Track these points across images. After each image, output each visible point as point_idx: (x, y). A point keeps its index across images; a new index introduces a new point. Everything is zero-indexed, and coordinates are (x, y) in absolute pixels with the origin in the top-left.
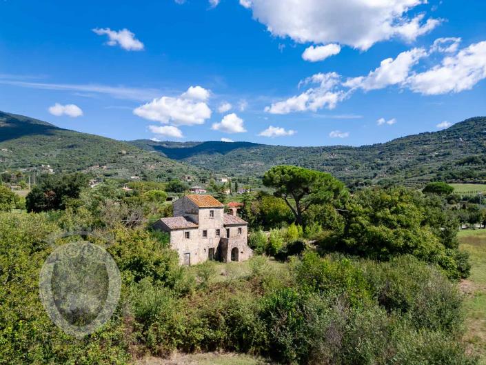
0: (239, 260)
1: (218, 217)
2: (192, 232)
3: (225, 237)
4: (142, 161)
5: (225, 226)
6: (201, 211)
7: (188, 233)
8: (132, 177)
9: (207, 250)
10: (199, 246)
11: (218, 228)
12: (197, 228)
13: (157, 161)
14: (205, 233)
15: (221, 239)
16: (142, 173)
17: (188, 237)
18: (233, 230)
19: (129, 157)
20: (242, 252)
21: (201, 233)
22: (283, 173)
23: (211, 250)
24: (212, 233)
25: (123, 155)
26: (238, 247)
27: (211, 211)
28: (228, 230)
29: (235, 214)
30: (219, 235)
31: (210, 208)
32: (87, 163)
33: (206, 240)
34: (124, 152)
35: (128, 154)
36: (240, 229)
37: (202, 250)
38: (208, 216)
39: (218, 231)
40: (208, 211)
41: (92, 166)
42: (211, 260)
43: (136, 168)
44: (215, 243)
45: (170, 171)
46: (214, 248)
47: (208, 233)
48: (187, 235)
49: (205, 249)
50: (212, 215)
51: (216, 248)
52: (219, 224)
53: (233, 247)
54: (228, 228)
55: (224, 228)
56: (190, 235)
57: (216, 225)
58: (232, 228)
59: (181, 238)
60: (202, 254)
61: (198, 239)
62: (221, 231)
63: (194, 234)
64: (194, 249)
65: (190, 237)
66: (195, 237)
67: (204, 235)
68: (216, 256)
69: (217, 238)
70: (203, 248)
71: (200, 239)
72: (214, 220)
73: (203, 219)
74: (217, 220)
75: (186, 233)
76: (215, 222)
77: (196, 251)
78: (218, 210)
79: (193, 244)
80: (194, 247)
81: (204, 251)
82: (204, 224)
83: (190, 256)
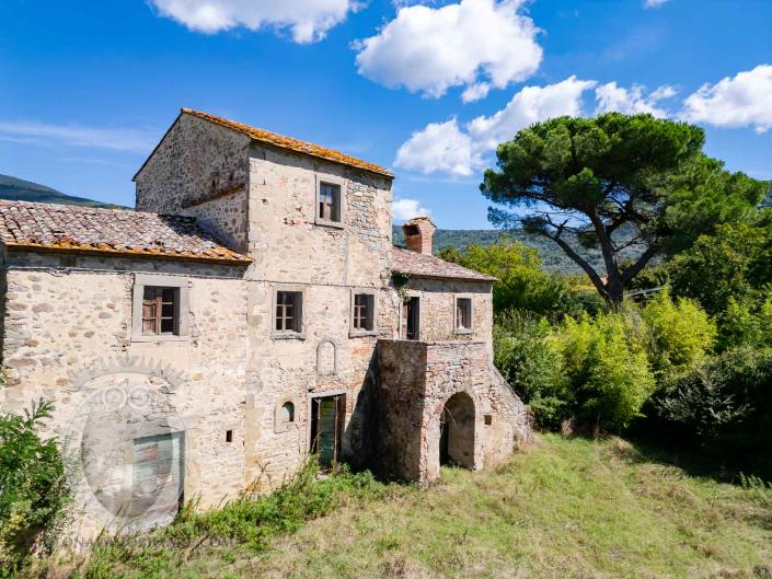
0: (479, 465)
1: (365, 228)
2: (199, 293)
3: (399, 336)
5: (398, 280)
6: (263, 171)
7: (171, 294)
9: (304, 412)
10: (253, 381)
11: (362, 284)
14: (289, 308)
15: (382, 345)
17: (170, 326)
18: (437, 307)
20: (488, 420)
21: (267, 309)
23: (325, 409)
24: (327, 311)
26: (475, 392)
28: (412, 306)
30: (367, 324)
31: (318, 162)
33: (293, 353)
36: (464, 306)
37: (268, 406)
38: (311, 213)
39: (364, 304)
42: (325, 465)
44: (347, 371)
46: (343, 396)
47: (310, 308)
48: (166, 311)
49: (289, 405)
50: (327, 209)
51: (355, 397)
52: (369, 265)
53: (449, 395)
54: (412, 293)
55: (394, 294)
56: (183, 309)
57: (352, 268)
58: (429, 295)
59: (114, 324)
60: (267, 435)
61: (247, 341)
62: (377, 306)
63: (218, 310)
64: (219, 403)
65: (182, 327)
66: (221, 325)
67: (284, 317)
68: (354, 438)
69: (358, 343)
70: (281, 398)
71: (257, 342)
72: (341, 240)
73: (278, 220)
74: (361, 247)
75: (150, 292)
76: (346, 252)
77: (230, 420)
78: (362, 190)
79: (204, 371)
80: (218, 392)
81: (285, 413)
82: (283, 256)
83: (188, 452)
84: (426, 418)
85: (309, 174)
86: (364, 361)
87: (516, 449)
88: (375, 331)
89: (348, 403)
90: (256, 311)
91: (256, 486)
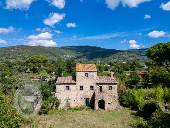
0: (106, 109)
1: (92, 77)
2: (71, 86)
3: (98, 91)
4: (128, 56)
5: (97, 84)
6: (78, 73)
7: (69, 87)
8: (124, 63)
9: (83, 99)
10: (77, 95)
11: (92, 84)
12: (75, 84)
13: (134, 56)
16: (127, 61)
18: (105, 87)
19: (123, 55)
20: (109, 104)
21: (79, 88)
22: (159, 47)
23: (87, 99)
24: (87, 88)
25: (121, 55)
26: (105, 100)
27: (86, 74)
28: (101, 87)
29: (112, 76)
30: (93, 89)
31: (85, 71)
32: (110, 59)
33: (82, 93)
34: (122, 54)
35: (123, 54)
36: (111, 87)
38: (84, 77)
39: (92, 87)
40: (83, 74)
41: (111, 59)
43: (125, 59)
44: (90, 95)
45: (138, 60)
46: (89, 98)
48: (68, 88)
49: (81, 98)
50: (87, 76)
51: (91, 98)
52: (93, 82)
53: (100, 100)
54: (100, 85)
55: (97, 86)
56: (70, 88)
57: (90, 83)
58: (103, 85)
59: (64, 90)
60: (79, 101)
61: (76, 91)
62: (94, 87)
63: (73, 88)
64: (73, 97)
65: (70, 90)
66: (73, 89)
67: (81, 88)
68: (91, 103)
69: (91, 92)
70: (80, 97)
71: (77, 91)
72: (88, 79)
73: (80, 78)
74: (91, 80)
75: (67, 87)
76: (89, 81)
77: (75, 99)
78: (91, 73)
79: (72, 94)
80: (73, 96)
81: (81, 99)
82: (81, 82)
83: (70, 102)
84: (96, 102)
85: (84, 73)
86: (92, 94)
87: (116, 109)
88: (94, 90)
89: (90, 99)
90: (77, 88)
91: (78, 106)
